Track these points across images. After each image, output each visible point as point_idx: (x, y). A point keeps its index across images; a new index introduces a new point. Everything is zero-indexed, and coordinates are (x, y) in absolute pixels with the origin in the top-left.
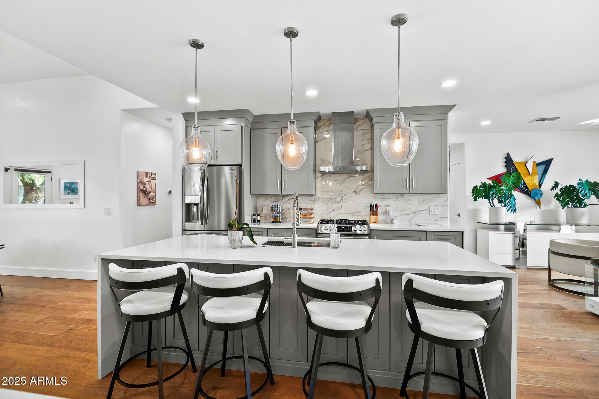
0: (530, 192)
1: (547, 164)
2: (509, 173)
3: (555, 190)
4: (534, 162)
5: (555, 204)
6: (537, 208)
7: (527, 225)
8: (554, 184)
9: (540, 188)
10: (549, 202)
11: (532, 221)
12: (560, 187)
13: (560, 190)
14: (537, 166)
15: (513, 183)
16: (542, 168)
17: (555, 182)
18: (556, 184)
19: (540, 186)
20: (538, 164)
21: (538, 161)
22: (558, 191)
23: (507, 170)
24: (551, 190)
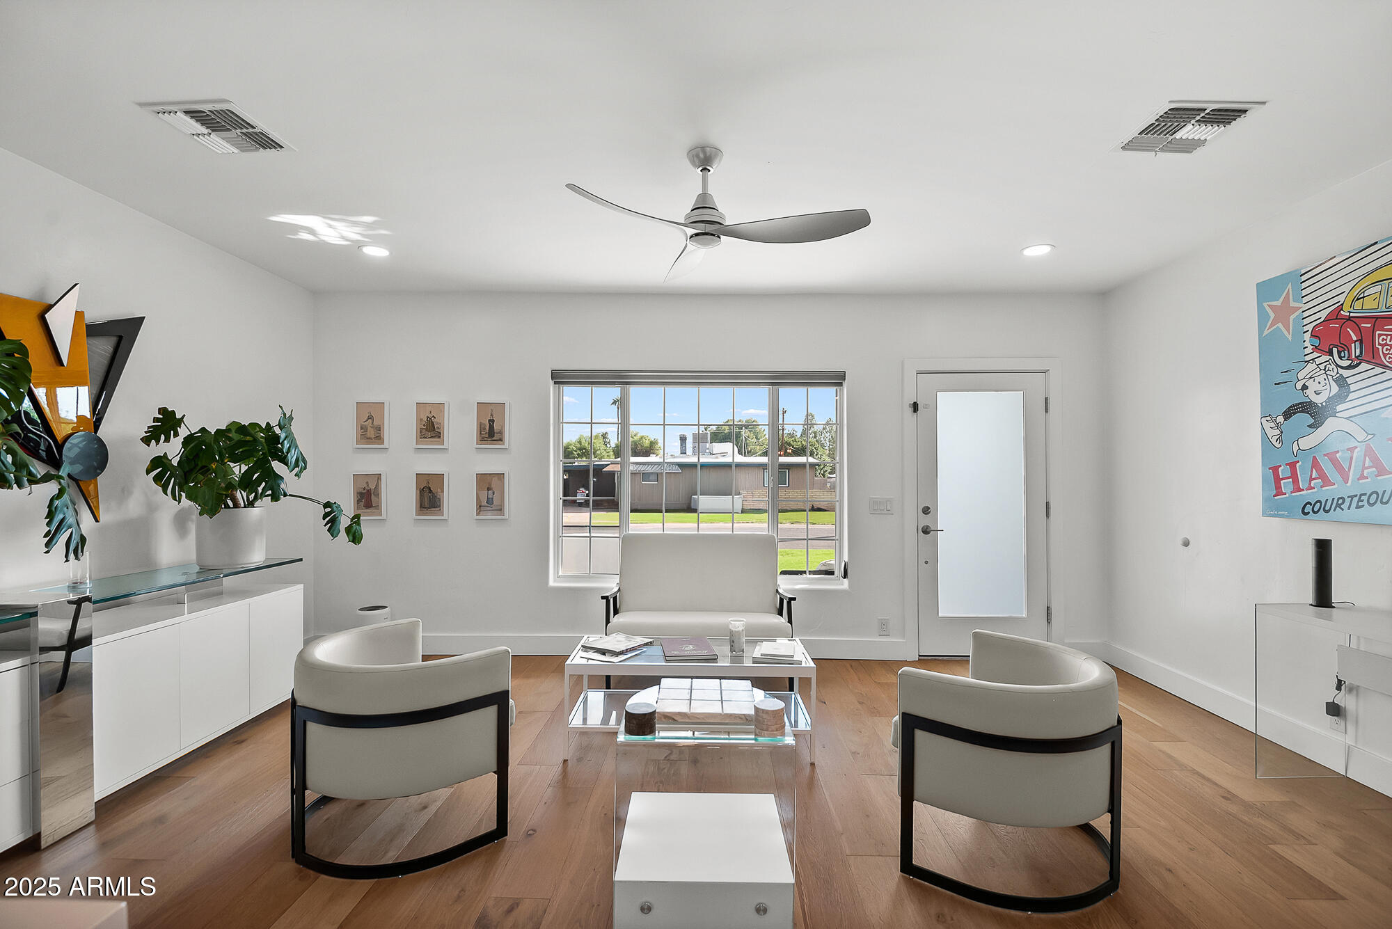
0: (59, 447)
1: (125, 332)
8: (156, 420)
9: (96, 433)
14: (87, 336)
16: (105, 346)
17: (163, 411)
18: (169, 420)
19: (97, 423)
20: (93, 331)
24: (142, 440)
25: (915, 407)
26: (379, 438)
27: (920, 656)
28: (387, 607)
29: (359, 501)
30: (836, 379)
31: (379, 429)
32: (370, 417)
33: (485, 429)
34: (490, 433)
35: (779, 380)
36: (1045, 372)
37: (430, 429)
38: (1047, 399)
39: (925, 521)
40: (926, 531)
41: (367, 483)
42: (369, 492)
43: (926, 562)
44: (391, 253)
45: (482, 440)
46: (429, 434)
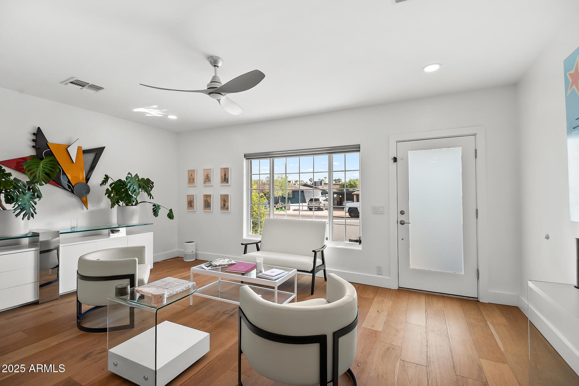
0: (73, 187)
1: (98, 152)
2: (38, 157)
3: (105, 185)
4: (79, 148)
5: (106, 202)
6: (83, 209)
7: (61, 233)
8: (104, 178)
9: (87, 183)
10: (99, 201)
11: (73, 226)
12: (110, 182)
13: (111, 185)
14: (83, 153)
15: (46, 173)
16: (91, 156)
17: (106, 175)
18: (107, 178)
19: (87, 179)
20: (86, 152)
21: (85, 147)
22: (107, 186)
23: (37, 153)
24: (101, 185)
25: (395, 160)
26: (193, 181)
27: (399, 287)
28: (194, 242)
29: (189, 204)
30: (356, 149)
31: (194, 179)
32: (191, 175)
33: (223, 178)
34: (225, 179)
35: (332, 151)
36: (475, 135)
37: (207, 179)
38: (476, 150)
39: (402, 218)
40: (402, 223)
41: (191, 198)
42: (191, 201)
43: (403, 239)
44: (177, 118)
45: (222, 182)
46: (207, 180)
